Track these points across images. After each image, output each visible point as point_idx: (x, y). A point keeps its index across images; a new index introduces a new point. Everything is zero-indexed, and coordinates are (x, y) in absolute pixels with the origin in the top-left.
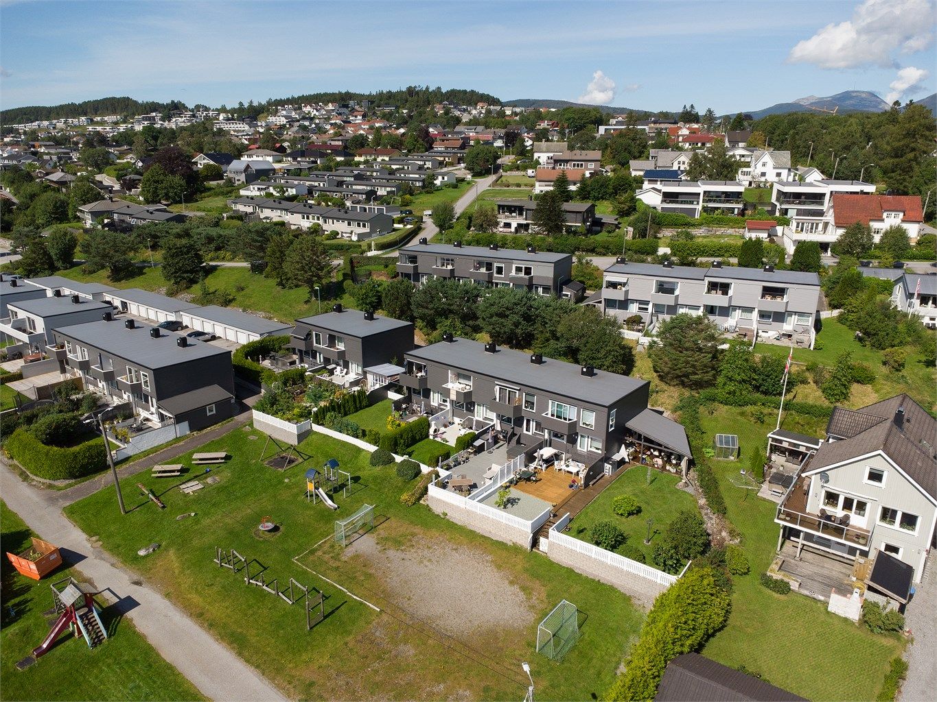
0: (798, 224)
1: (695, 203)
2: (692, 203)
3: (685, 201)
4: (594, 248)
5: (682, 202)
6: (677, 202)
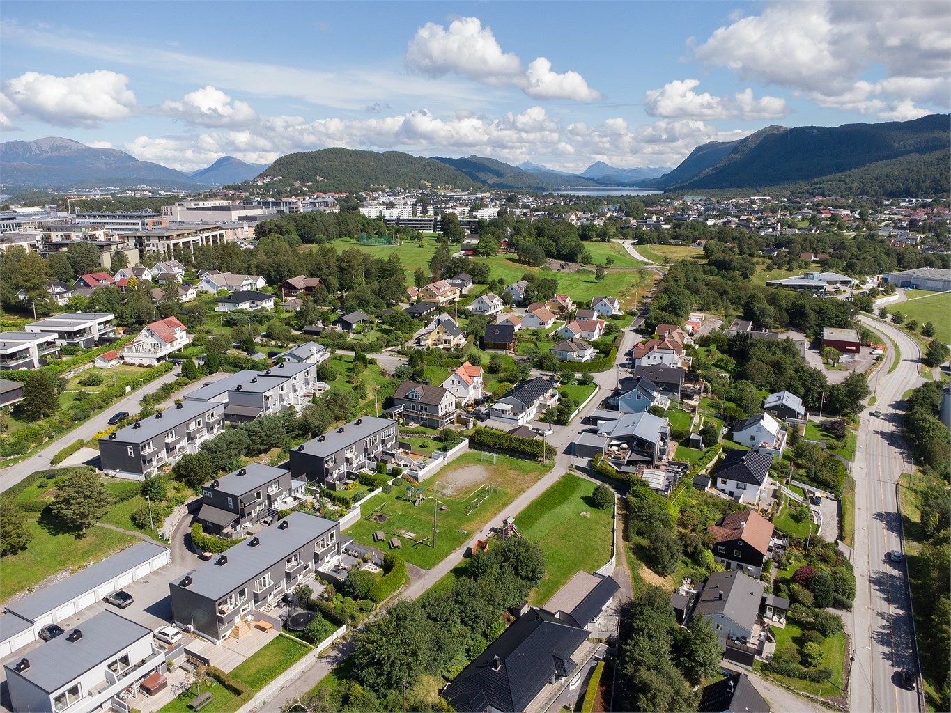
1: (28, 355)
3: (22, 356)
5: (20, 358)
6: (17, 359)
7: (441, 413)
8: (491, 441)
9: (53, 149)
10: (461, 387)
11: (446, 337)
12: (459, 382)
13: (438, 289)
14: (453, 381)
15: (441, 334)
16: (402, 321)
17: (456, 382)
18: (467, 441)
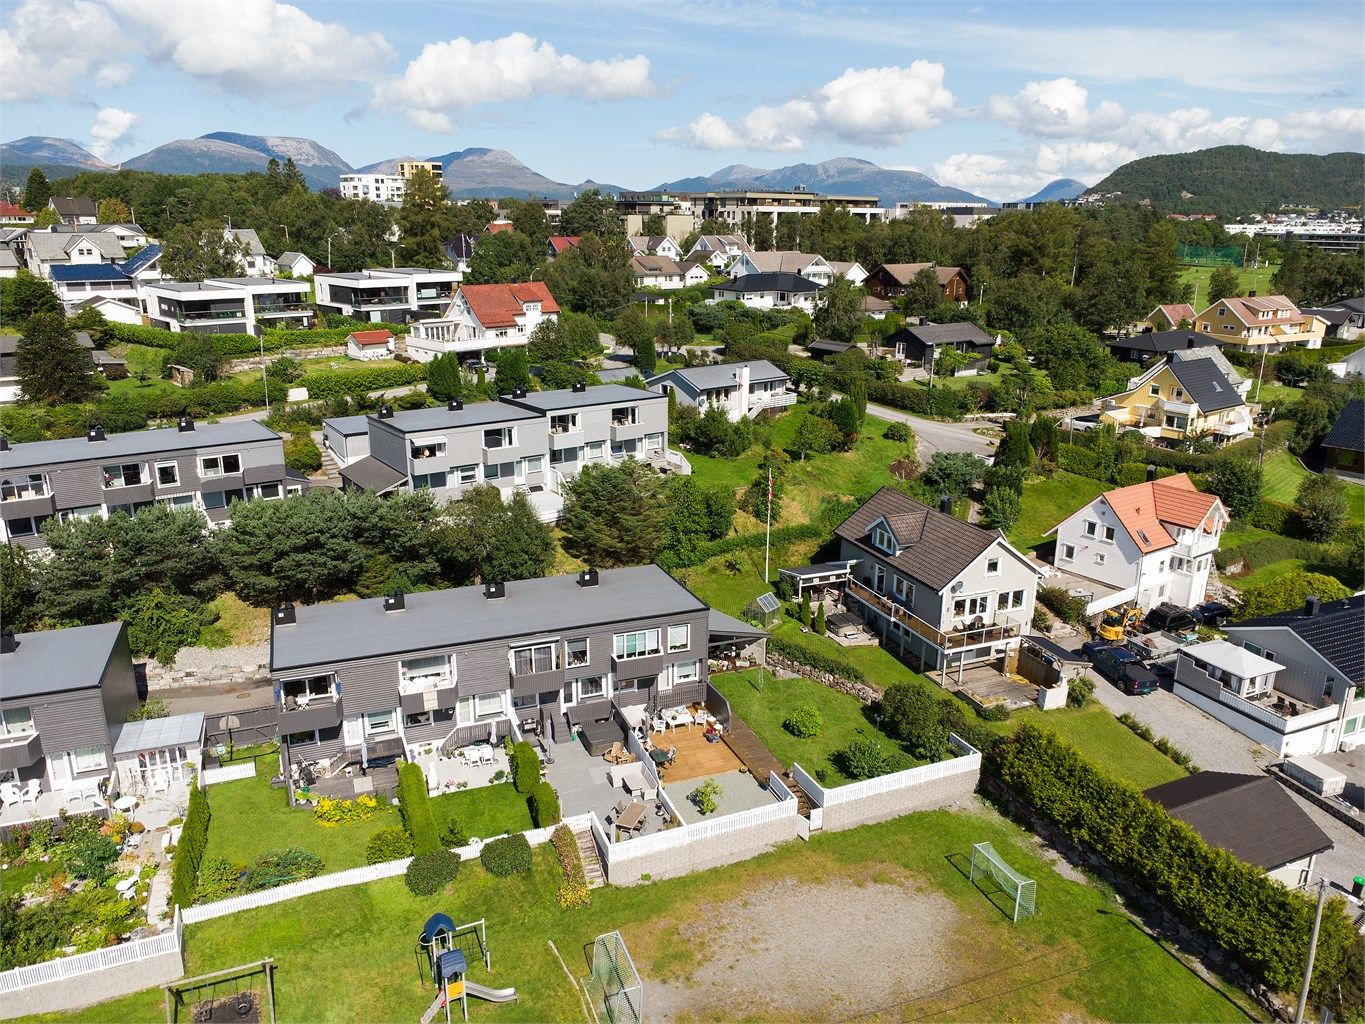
0: (427, 329)
1: (239, 314)
2: (233, 315)
3: (223, 313)
4: (184, 410)
5: (218, 316)
6: (210, 316)
7: (949, 622)
8: (1062, 800)
9: (841, 173)
10: (1113, 550)
11: (1173, 406)
12: (1110, 534)
13: (1254, 312)
14: (1092, 528)
15: (1162, 396)
16: (1067, 354)
17: (1100, 532)
18: (973, 761)
